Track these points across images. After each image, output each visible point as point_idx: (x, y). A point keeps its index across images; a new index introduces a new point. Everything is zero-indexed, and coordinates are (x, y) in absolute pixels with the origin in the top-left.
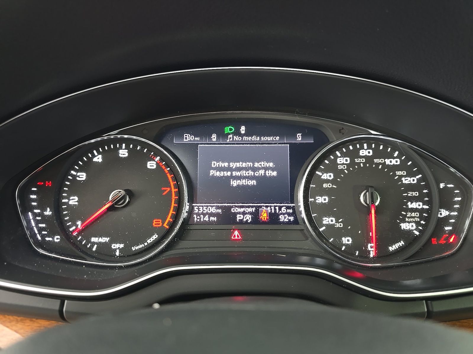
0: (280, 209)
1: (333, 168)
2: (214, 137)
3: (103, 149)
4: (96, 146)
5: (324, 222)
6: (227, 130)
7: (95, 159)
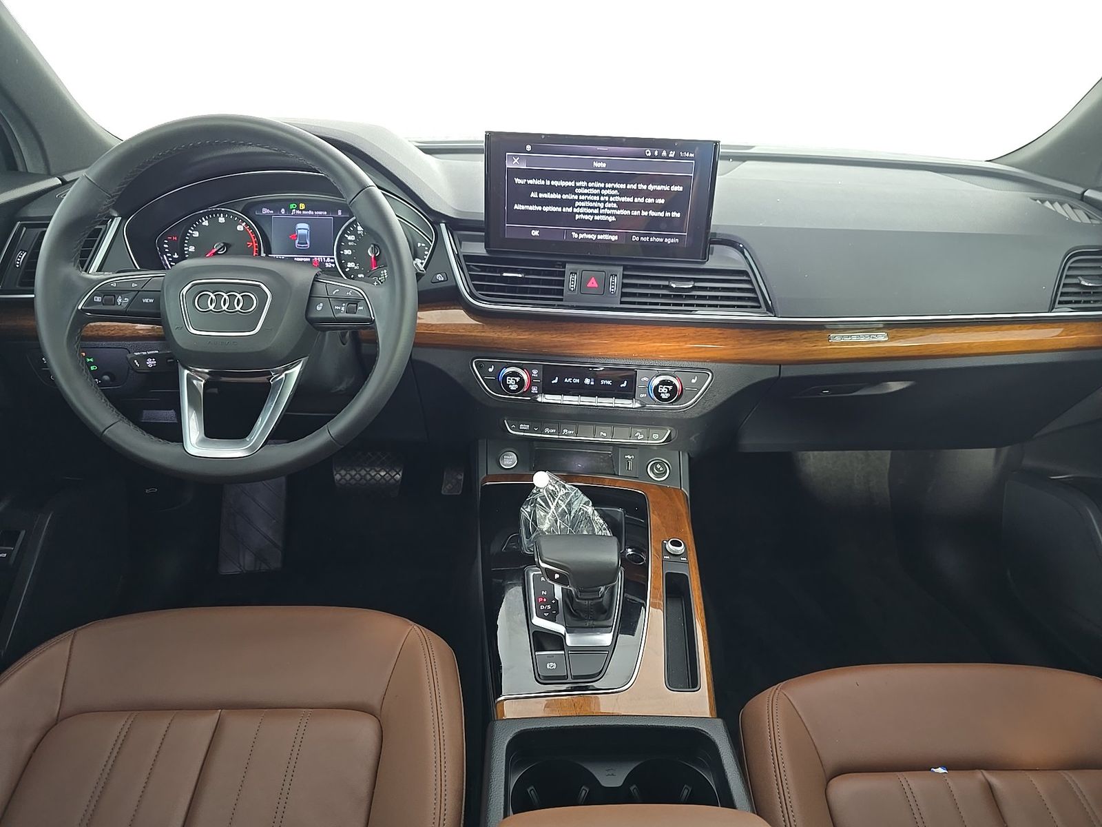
0: (326, 258)
1: (355, 232)
2: (283, 211)
3: (209, 217)
4: (204, 215)
5: (348, 266)
6: (292, 206)
7: (204, 224)
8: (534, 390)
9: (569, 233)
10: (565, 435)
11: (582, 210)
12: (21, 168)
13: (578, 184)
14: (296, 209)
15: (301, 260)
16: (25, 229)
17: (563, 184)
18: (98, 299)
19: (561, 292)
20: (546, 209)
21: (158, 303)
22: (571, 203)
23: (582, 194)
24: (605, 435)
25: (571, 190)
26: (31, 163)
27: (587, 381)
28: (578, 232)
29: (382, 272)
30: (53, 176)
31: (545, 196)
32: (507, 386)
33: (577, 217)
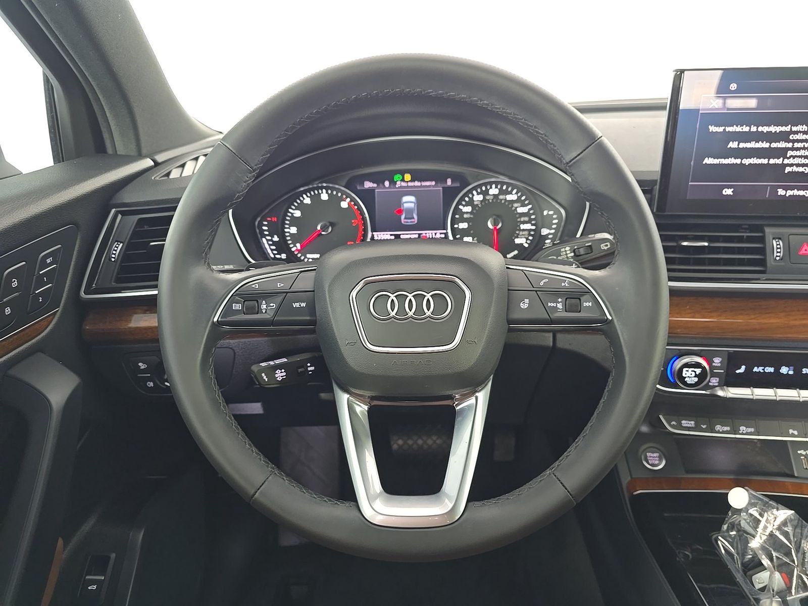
0: (436, 234)
1: (471, 203)
2: (387, 184)
3: (310, 194)
4: (305, 192)
5: (465, 240)
6: (396, 178)
7: (305, 201)
8: (714, 381)
9: (774, 189)
10: (742, 434)
11: (797, 161)
12: (110, 150)
13: (794, 129)
14: (401, 181)
15: (408, 236)
16: (120, 216)
17: (773, 129)
18: (237, 307)
19: (763, 262)
20: (747, 162)
21: (312, 307)
22: (782, 153)
23: (798, 141)
24: (796, 433)
25: (784, 136)
26: (120, 143)
27: (784, 370)
28: (786, 188)
29: (563, 250)
30: (146, 157)
31: (748, 145)
32: (682, 379)
33: (788, 169)
